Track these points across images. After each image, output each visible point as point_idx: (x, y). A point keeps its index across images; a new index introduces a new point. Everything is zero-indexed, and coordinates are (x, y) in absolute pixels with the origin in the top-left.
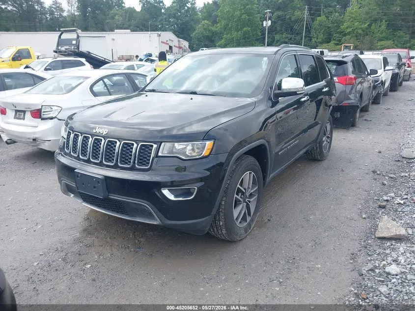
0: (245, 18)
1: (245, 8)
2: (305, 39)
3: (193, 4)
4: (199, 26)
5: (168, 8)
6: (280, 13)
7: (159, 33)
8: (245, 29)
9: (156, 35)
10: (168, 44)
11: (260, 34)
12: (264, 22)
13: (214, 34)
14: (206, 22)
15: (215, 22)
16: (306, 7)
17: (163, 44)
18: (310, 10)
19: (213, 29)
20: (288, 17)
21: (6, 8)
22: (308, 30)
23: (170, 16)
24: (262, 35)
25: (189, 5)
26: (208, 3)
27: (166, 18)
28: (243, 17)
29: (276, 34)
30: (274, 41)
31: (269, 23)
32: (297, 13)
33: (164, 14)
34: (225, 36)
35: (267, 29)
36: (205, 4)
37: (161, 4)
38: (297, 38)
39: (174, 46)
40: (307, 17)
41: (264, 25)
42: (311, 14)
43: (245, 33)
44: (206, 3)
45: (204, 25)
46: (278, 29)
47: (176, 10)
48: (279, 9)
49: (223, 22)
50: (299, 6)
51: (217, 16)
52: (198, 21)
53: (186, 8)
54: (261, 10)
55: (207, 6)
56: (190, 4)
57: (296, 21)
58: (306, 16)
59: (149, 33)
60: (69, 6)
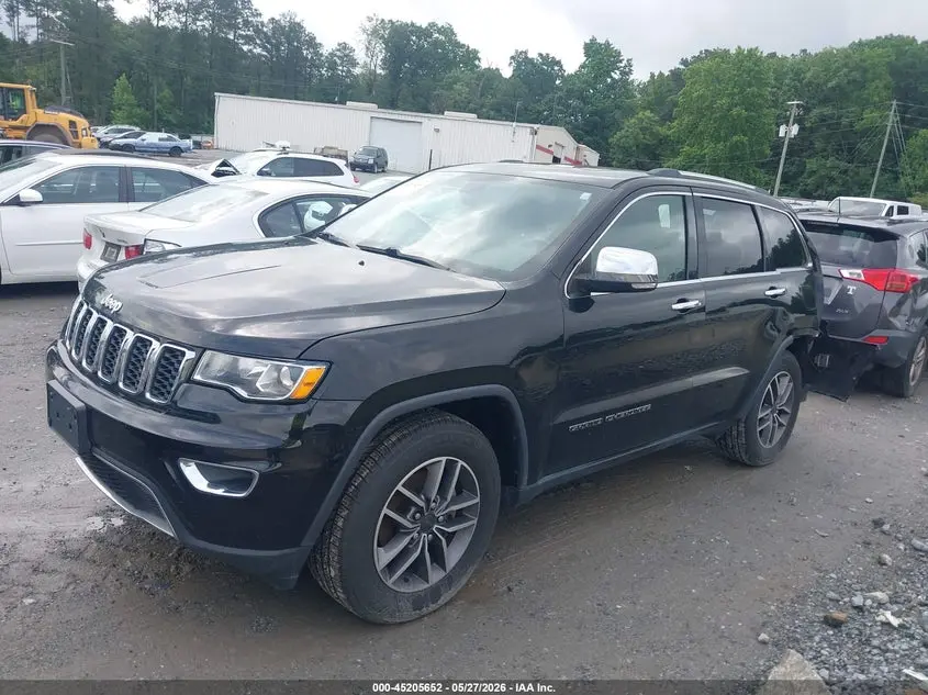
0: (739, 115)
1: (741, 92)
2: (881, 175)
3: (626, 73)
4: (633, 121)
5: (570, 76)
6: (827, 110)
7: (536, 126)
8: (735, 138)
9: (529, 130)
10: (552, 153)
11: (768, 152)
12: (782, 130)
13: (663, 141)
14: (648, 113)
15: (668, 118)
16: (894, 102)
17: (542, 152)
18: (903, 110)
19: (662, 131)
20: (845, 121)
21: (250, 51)
22: (893, 154)
23: (570, 94)
24: (773, 156)
25: (616, 75)
26: (661, 74)
27: (561, 98)
28: (735, 111)
29: (810, 157)
30: (803, 172)
31: (795, 130)
32: (870, 115)
33: (558, 88)
34: (686, 148)
35: (786, 142)
36: (652, 75)
37: (556, 68)
38: (862, 170)
39: (566, 158)
40: (893, 126)
41: (781, 134)
42: (903, 120)
43: (735, 146)
44: (656, 74)
45: (641, 120)
46: (818, 145)
47: (586, 82)
48: (825, 101)
49: (687, 119)
50: (876, 99)
51: (675, 104)
52: (631, 111)
53: (609, 80)
54: (781, 100)
55: (657, 81)
56: (618, 72)
57: (865, 133)
58: (890, 124)
59: (514, 124)
60: (367, 55)
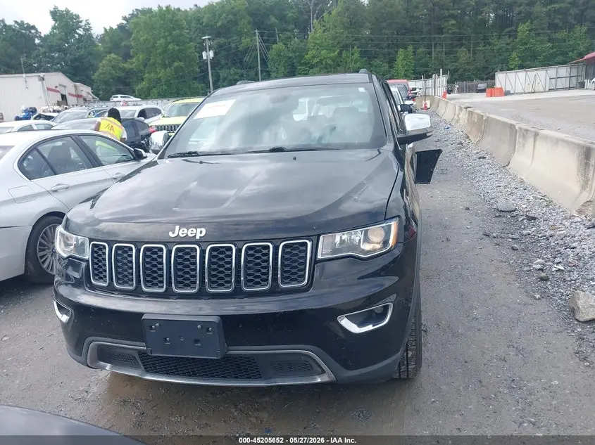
0: (174, 50)
1: (170, 34)
2: (262, 73)
3: (87, 30)
4: (104, 62)
5: (47, 37)
6: (222, 40)
7: (42, 75)
8: (176, 64)
9: (37, 79)
10: (58, 92)
11: (198, 70)
12: (204, 54)
13: (129, 73)
14: (113, 55)
15: (127, 56)
16: (257, 31)
17: (50, 92)
18: (262, 35)
19: (126, 66)
20: (233, 45)
22: (264, 62)
23: (51, 49)
24: (200, 72)
25: (81, 32)
26: (111, 28)
27: (45, 53)
28: (170, 47)
29: (220, 69)
30: (219, 79)
31: (211, 54)
32: (246, 41)
33: (39, 45)
34: (147, 75)
35: (209, 62)
36: (106, 30)
37: (33, 31)
38: (250, 73)
39: (70, 94)
40: (261, 46)
41: (204, 58)
42: (264, 41)
43: (177, 70)
44: (108, 28)
45: (110, 61)
46: (223, 62)
47: (61, 39)
48: (218, 35)
49: (141, 56)
50: (246, 30)
51: (129, 47)
52: (100, 57)
53: (77, 36)
54: (193, 37)
55: (109, 33)
56: (82, 30)
57: (246, 51)
58: (258, 44)
59: (24, 75)
